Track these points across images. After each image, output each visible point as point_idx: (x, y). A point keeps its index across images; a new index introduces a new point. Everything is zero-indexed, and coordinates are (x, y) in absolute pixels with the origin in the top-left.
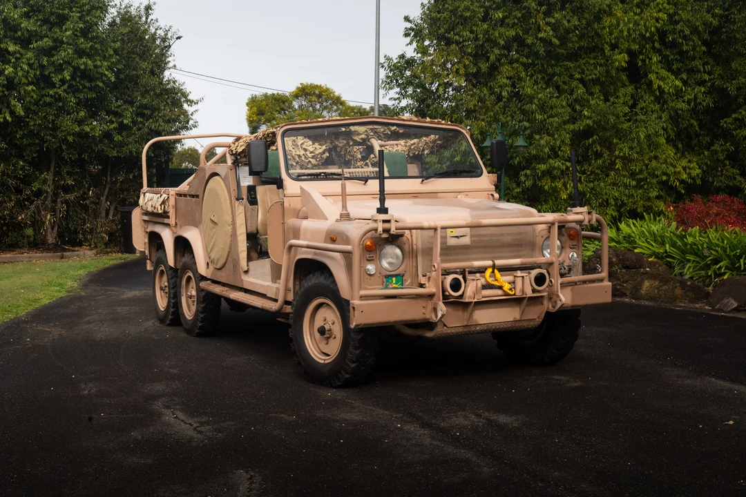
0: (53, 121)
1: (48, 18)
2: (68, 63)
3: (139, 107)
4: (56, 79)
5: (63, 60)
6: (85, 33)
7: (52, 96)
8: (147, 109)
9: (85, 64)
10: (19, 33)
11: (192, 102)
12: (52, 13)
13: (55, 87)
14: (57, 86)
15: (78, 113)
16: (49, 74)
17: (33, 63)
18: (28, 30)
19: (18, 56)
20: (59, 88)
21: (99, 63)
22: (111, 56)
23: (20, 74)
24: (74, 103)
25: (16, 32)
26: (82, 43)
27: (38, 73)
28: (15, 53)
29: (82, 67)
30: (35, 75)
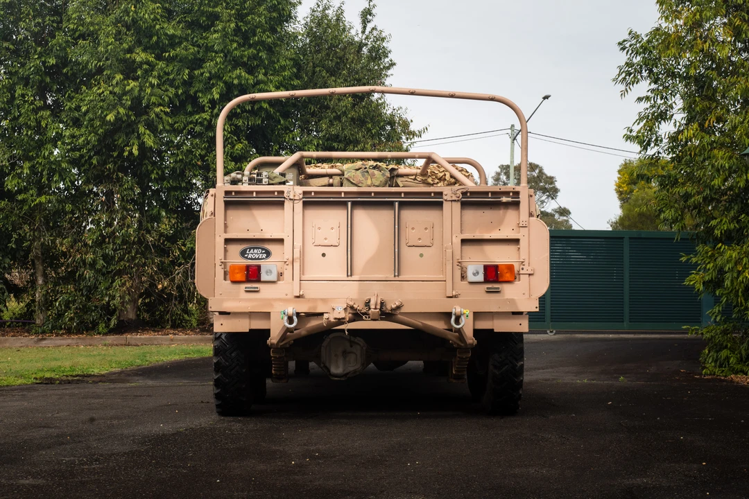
0: (202, 157)
1: (198, 20)
2: (218, 77)
3: (328, 140)
4: (204, 100)
5: (210, 73)
6: (244, 37)
7: (201, 124)
8: (340, 142)
9: (239, 77)
10: (155, 39)
11: (413, 134)
12: (203, 13)
13: (204, 112)
14: (206, 109)
15: (233, 147)
16: (196, 93)
17: (174, 79)
18: (166, 34)
19: (145, 66)
20: (207, 112)
21: (261, 77)
22: (283, 68)
23: (148, 91)
24: (229, 133)
25: (151, 37)
26: (236, 49)
27: (180, 92)
28: (142, 63)
29: (236, 82)
30: (176, 95)
